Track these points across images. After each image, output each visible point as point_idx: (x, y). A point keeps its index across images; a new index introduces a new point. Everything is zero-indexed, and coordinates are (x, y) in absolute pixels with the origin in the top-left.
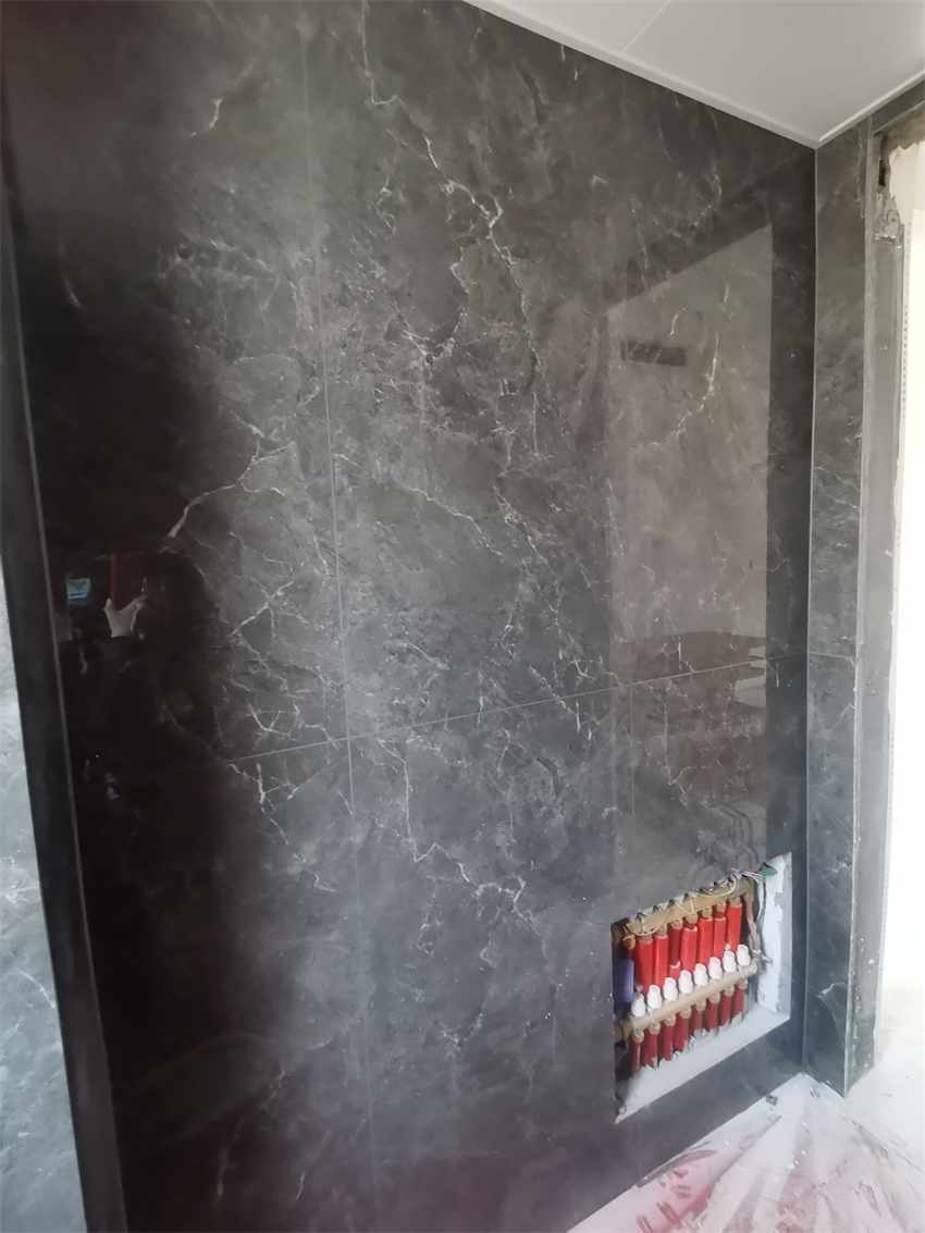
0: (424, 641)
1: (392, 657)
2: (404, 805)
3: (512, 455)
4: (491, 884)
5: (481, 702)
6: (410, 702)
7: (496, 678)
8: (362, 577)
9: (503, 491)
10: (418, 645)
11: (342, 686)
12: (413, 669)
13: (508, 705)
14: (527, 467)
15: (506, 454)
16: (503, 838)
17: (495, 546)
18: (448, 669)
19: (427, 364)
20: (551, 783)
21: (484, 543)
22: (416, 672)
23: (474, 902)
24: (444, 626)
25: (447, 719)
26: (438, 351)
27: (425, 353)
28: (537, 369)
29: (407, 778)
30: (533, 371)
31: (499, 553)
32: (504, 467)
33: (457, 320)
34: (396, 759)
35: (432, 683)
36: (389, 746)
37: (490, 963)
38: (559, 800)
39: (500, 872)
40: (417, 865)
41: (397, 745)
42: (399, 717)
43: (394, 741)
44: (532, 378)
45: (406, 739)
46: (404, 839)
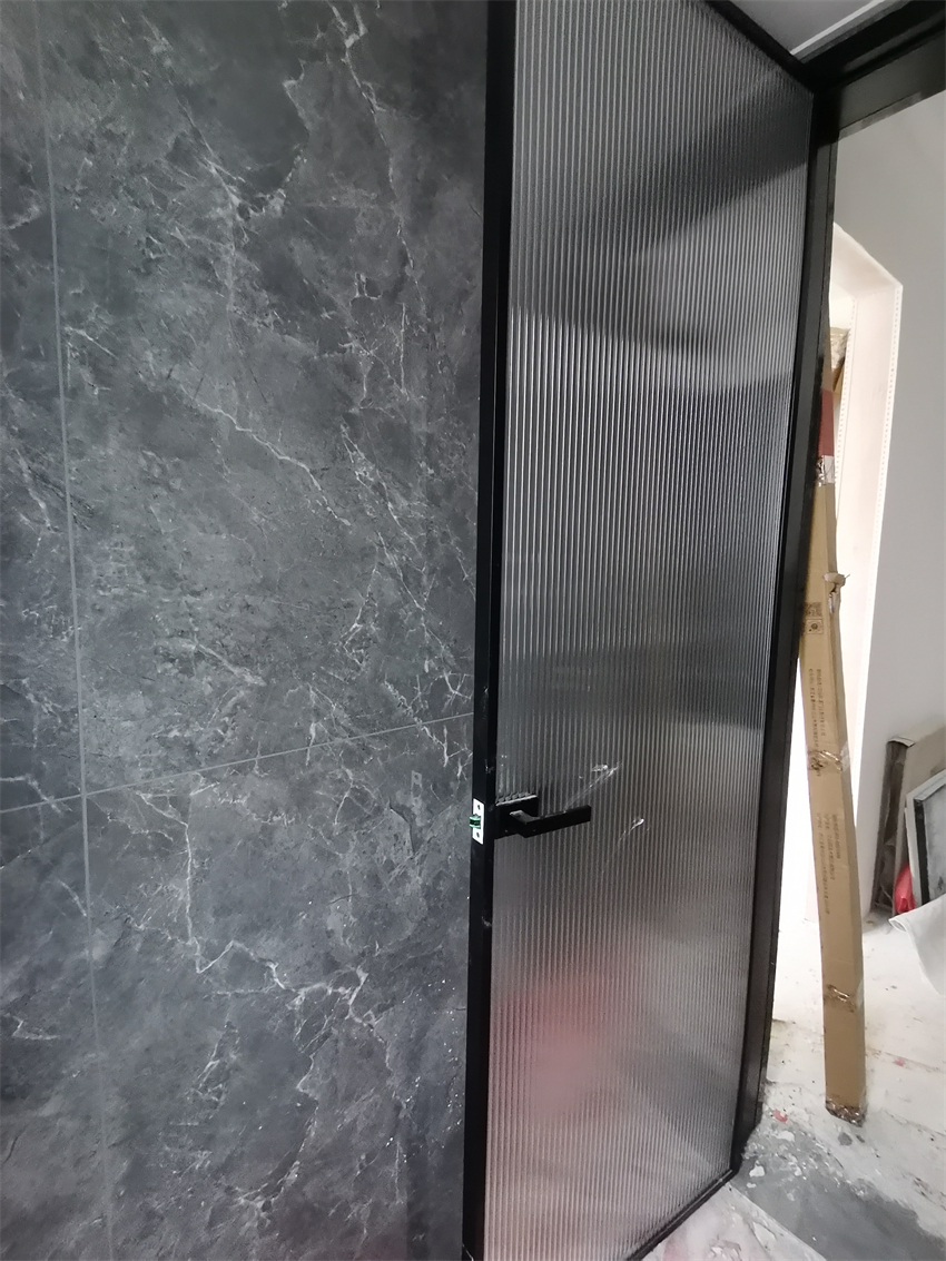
0: (225, 642)
1: (170, 665)
2: (181, 892)
3: (369, 384)
4: (316, 986)
5: (312, 732)
6: (199, 733)
7: (336, 697)
8: (116, 538)
9: (355, 435)
10: (214, 649)
11: (75, 711)
12: (204, 684)
13: (351, 734)
14: (389, 406)
15: (359, 382)
16: (337, 918)
17: (339, 510)
18: (263, 684)
19: (238, 218)
20: (407, 836)
21: (325, 506)
22: (209, 689)
23: (290, 1017)
24: (258, 621)
25: (259, 757)
26: (260, 204)
27: (237, 201)
28: (408, 271)
29: (189, 851)
30: (403, 274)
31: (346, 522)
32: (358, 401)
33: (291, 166)
34: (171, 822)
35: (235, 706)
36: (160, 802)
37: (311, 1093)
38: (416, 858)
39: (331, 965)
40: (201, 977)
41: (174, 801)
42: (177, 757)
43: (168, 793)
44: (400, 283)
45: (188, 791)
46: (180, 942)
